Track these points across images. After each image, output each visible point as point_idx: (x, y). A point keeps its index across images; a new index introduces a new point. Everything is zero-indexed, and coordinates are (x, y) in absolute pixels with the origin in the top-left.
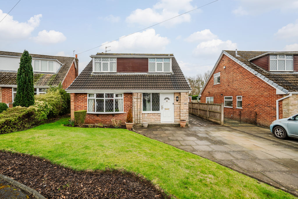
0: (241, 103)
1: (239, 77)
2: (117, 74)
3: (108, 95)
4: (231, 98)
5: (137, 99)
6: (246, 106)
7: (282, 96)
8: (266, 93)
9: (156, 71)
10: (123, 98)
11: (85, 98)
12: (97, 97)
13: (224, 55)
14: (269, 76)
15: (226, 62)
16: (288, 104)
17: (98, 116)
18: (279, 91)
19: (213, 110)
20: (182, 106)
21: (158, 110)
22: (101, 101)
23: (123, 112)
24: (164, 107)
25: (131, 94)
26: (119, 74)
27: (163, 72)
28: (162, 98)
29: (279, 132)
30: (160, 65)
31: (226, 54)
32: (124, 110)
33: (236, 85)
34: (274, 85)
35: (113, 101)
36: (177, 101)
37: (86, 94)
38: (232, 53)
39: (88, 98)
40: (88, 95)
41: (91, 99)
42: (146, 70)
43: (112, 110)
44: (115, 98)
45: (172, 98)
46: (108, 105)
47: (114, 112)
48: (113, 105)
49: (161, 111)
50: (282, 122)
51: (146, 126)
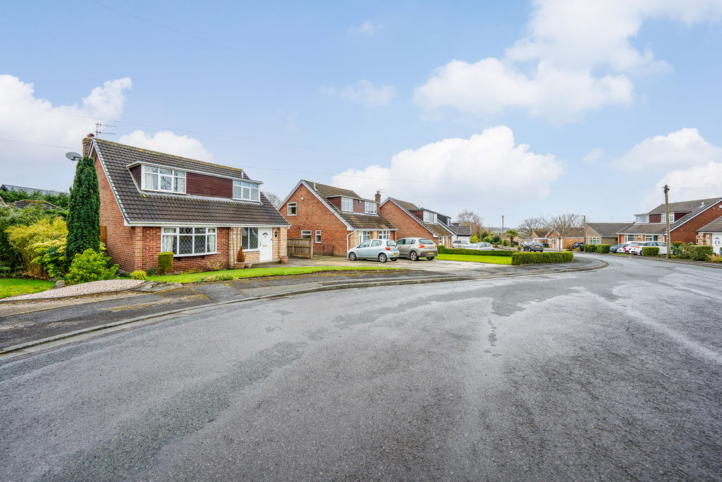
0: (319, 238)
1: (319, 212)
2: (188, 197)
3: (198, 230)
4: (309, 232)
5: (237, 234)
6: (325, 240)
7: (350, 231)
8: (340, 229)
9: (242, 199)
10: (216, 233)
11: (158, 234)
12: (180, 233)
13: (302, 184)
14: (342, 215)
15: (304, 193)
16: (353, 238)
17: (179, 260)
18: (349, 228)
19: (300, 245)
20: (282, 241)
21: (257, 247)
22: (188, 238)
23: (216, 253)
24: (263, 243)
25: (228, 228)
26: (189, 197)
27: (250, 200)
28: (260, 233)
29: (352, 256)
30: (246, 191)
31: (305, 184)
32: (218, 250)
33: (315, 219)
34: (346, 224)
35: (191, 238)
36: (276, 236)
37: (160, 228)
38: (311, 184)
39: (163, 233)
40: (162, 230)
41: (167, 236)
42: (230, 196)
43: (190, 252)
44: (207, 234)
45: (270, 234)
46: (184, 244)
47: (206, 253)
48: (191, 244)
49: (260, 248)
50: (353, 250)
51: (250, 265)
